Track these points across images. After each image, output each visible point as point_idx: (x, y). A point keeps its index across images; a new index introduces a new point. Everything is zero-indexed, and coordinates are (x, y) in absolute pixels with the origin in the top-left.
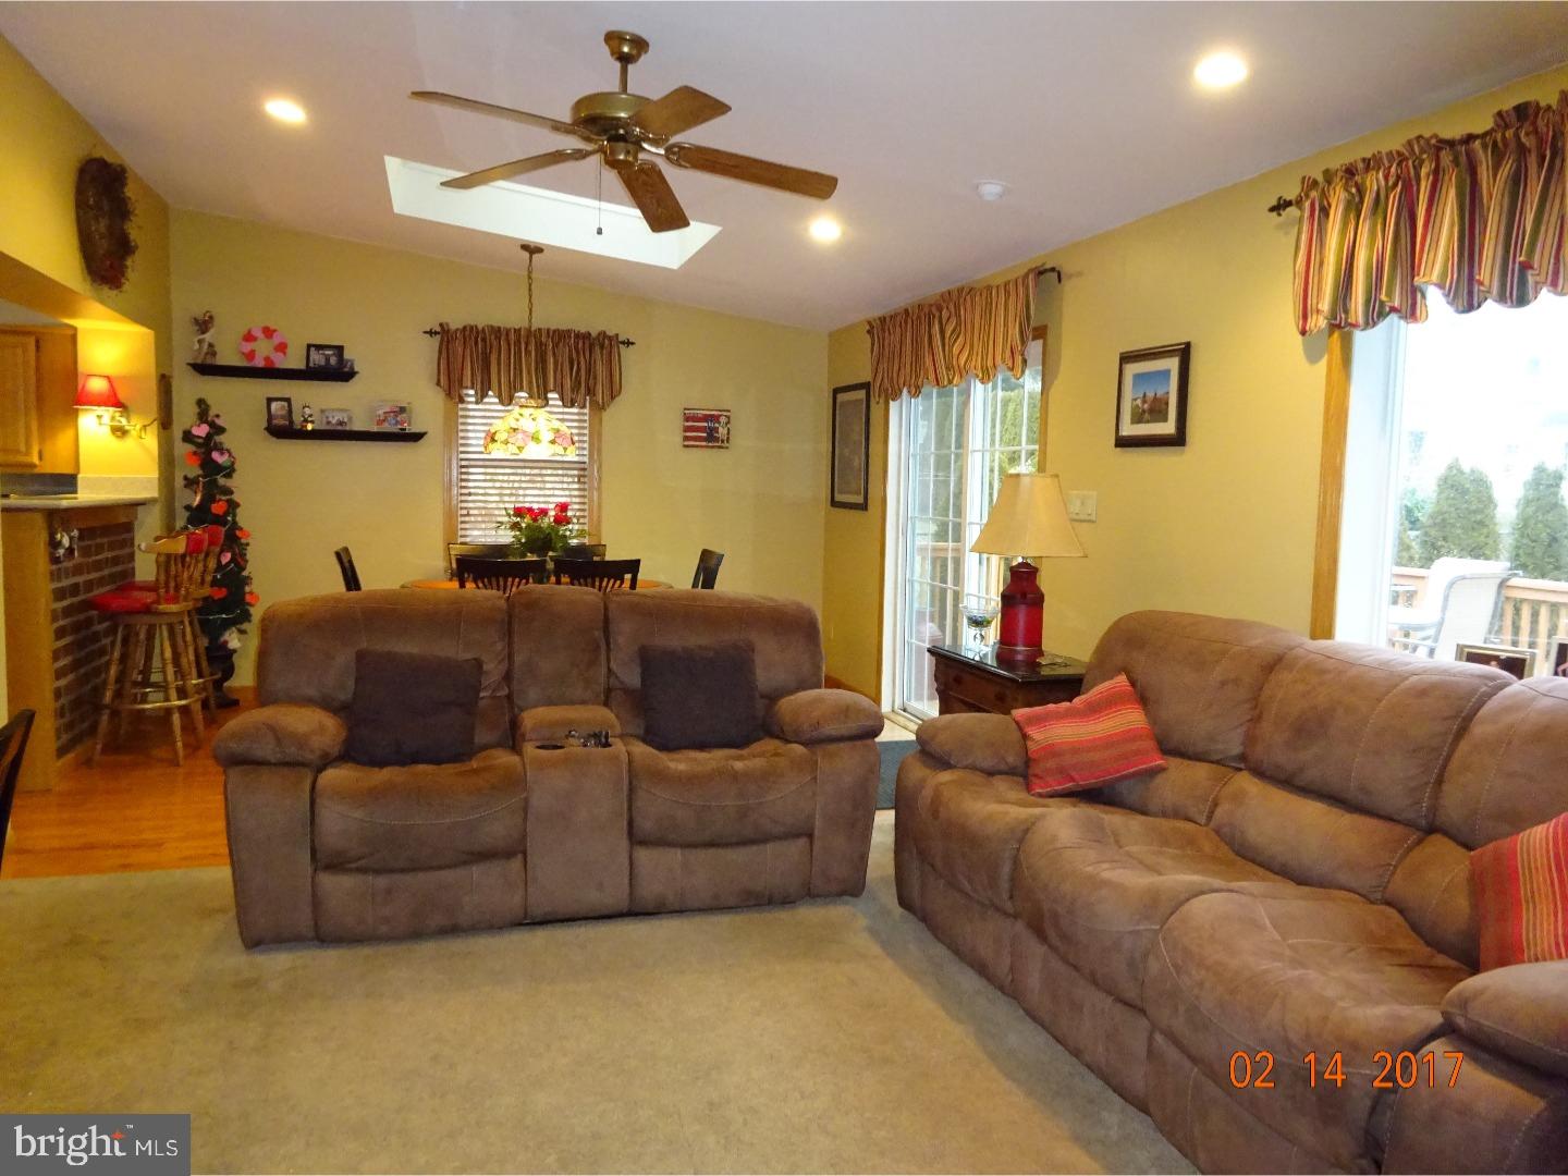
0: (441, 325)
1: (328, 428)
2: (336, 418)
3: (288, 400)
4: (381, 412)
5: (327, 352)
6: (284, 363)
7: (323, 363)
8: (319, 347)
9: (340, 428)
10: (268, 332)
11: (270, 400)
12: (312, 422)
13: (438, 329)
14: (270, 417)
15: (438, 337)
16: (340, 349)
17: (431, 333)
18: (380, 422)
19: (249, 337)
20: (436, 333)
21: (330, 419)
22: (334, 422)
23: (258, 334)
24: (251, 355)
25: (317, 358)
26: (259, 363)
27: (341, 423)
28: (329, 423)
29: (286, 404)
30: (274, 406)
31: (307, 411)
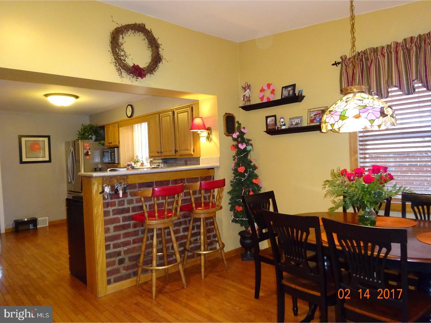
0: (341, 58)
1: (292, 127)
2: (295, 122)
3: (275, 116)
4: (312, 115)
5: (289, 89)
6: (273, 98)
7: (287, 95)
8: (286, 87)
9: (296, 126)
10: (269, 86)
11: (267, 118)
12: (284, 125)
13: (340, 60)
14: (267, 125)
15: (340, 65)
16: (294, 86)
17: (336, 64)
18: (312, 121)
19: (262, 90)
20: (339, 63)
21: (293, 123)
22: (294, 123)
23: (265, 88)
24: (262, 98)
25: (286, 93)
26: (265, 100)
27: (297, 124)
28: (292, 124)
29: (274, 118)
30: (269, 120)
31: (282, 120)
